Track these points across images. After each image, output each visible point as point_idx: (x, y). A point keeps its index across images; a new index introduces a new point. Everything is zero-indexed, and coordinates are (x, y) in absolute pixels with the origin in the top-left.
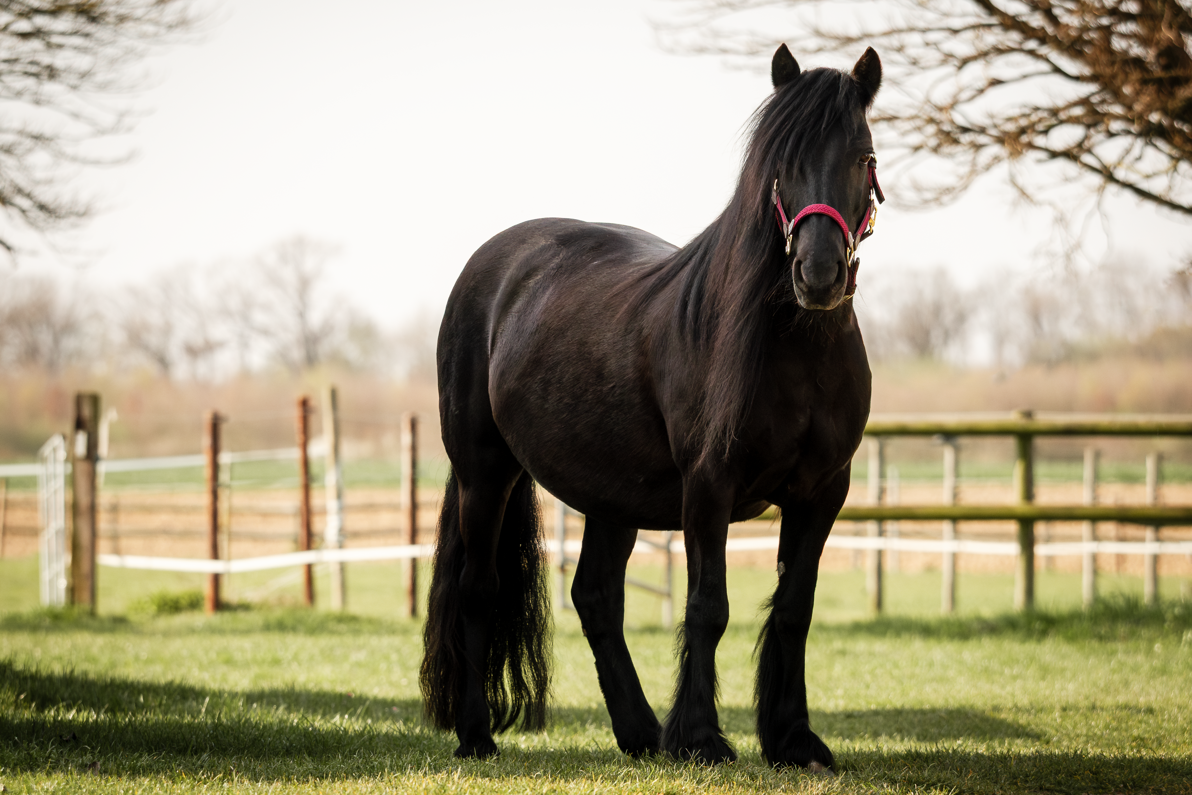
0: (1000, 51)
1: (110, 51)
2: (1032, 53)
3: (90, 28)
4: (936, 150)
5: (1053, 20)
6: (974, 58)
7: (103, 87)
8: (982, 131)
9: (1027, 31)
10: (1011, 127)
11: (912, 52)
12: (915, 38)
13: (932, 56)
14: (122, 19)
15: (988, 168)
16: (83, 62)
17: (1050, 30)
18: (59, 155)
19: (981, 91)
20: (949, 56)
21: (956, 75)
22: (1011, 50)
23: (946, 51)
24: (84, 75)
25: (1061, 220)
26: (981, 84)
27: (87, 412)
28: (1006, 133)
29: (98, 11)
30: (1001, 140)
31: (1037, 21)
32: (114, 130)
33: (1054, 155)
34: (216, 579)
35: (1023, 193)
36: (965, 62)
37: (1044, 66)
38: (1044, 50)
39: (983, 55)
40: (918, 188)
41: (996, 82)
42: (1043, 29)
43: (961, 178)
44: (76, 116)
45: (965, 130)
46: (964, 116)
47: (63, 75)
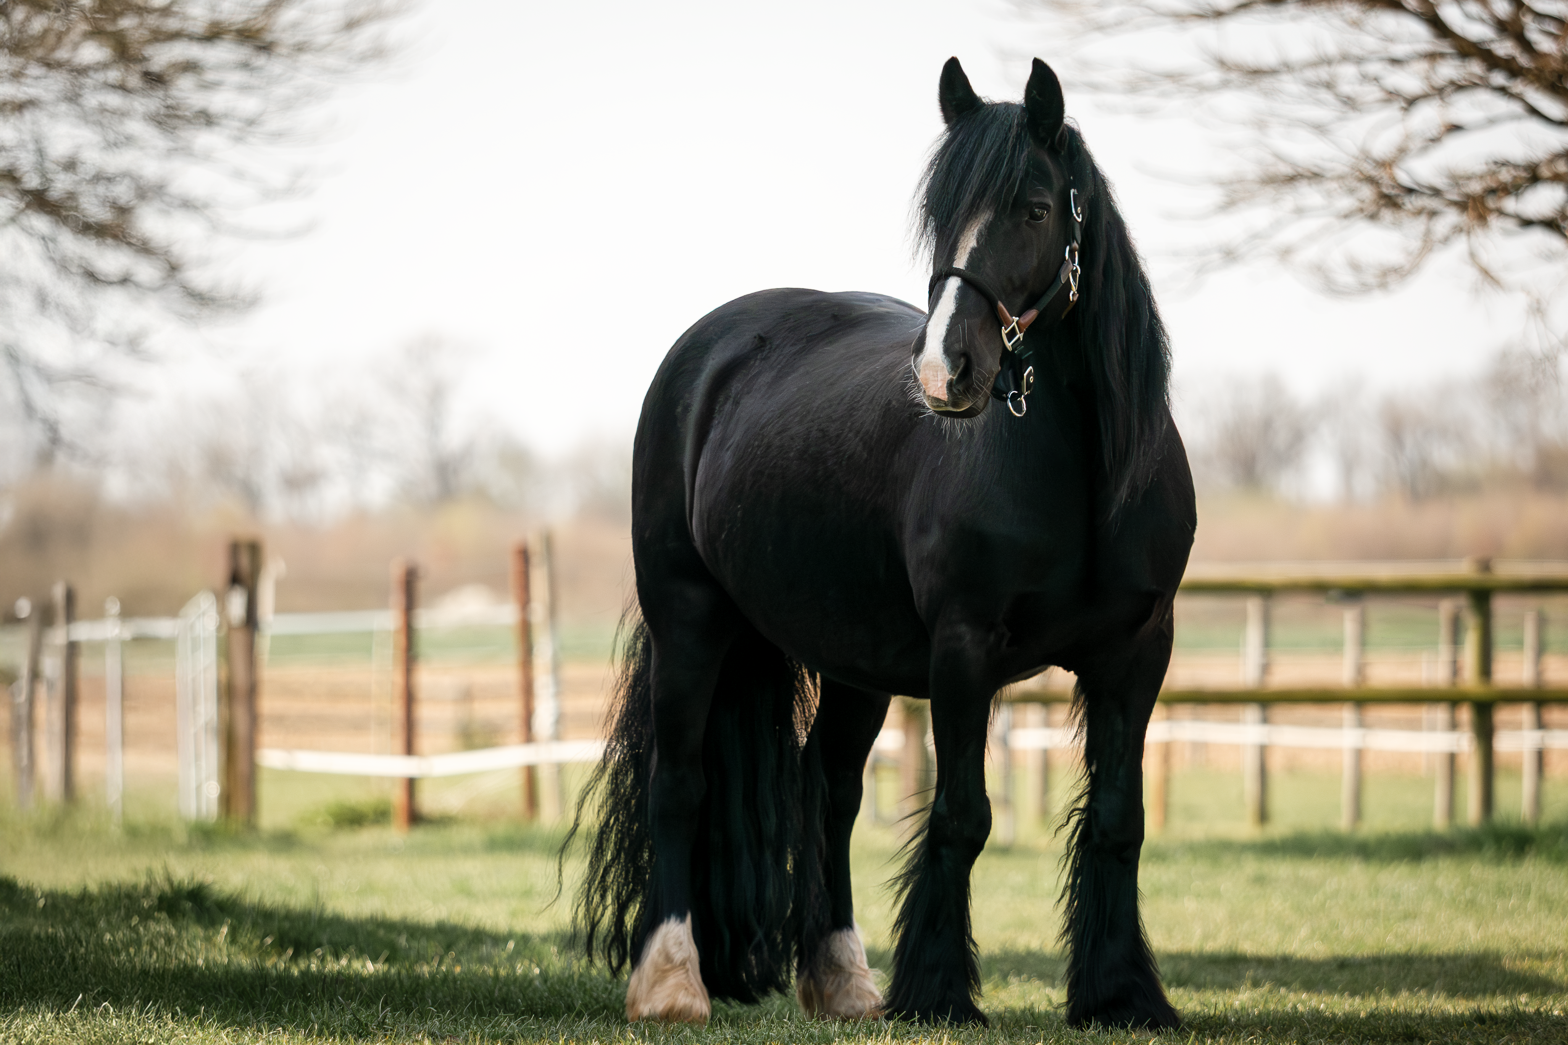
0: (1458, 87)
1: (282, 91)
2: (1503, 90)
3: (261, 60)
4: (1373, 217)
5: (1526, 45)
6: (1425, 96)
7: (278, 136)
8: (1436, 192)
9: (1492, 61)
10: (1475, 187)
11: (1346, 88)
12: (1348, 71)
13: (1372, 93)
14: (300, 48)
15: (1446, 240)
16: (249, 105)
17: (1523, 60)
18: (215, 227)
19: (1435, 140)
20: (1391, 95)
21: (1403, 120)
22: (1475, 85)
23: (1391, 89)
24: (251, 122)
25: (1538, 310)
26: (1434, 132)
27: (245, 562)
28: (1468, 196)
29: (268, 37)
30: (1462, 205)
31: (1505, 48)
32: (289, 191)
33: (1527, 223)
34: (411, 784)
35: (1486, 273)
36: (1411, 102)
37: (1516, 107)
38: (1518, 86)
39: (1439, 92)
40: (1355, 267)
41: (1455, 128)
42: (1513, 59)
43: (1410, 254)
44: (239, 175)
45: (1410, 191)
46: (1408, 173)
47: (224, 122)
